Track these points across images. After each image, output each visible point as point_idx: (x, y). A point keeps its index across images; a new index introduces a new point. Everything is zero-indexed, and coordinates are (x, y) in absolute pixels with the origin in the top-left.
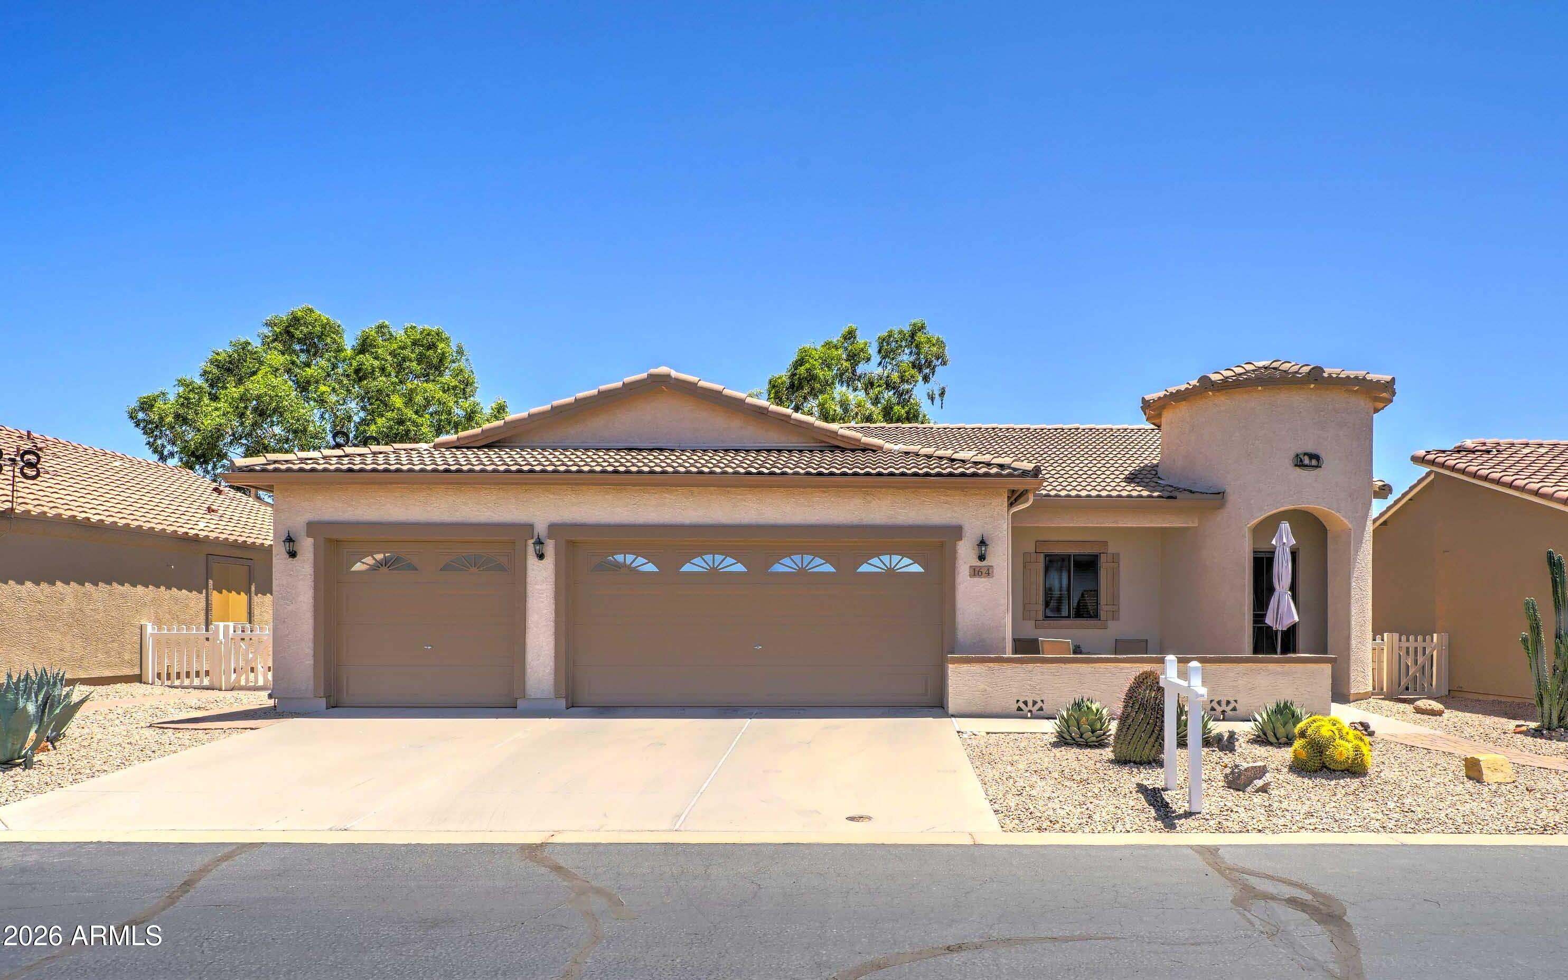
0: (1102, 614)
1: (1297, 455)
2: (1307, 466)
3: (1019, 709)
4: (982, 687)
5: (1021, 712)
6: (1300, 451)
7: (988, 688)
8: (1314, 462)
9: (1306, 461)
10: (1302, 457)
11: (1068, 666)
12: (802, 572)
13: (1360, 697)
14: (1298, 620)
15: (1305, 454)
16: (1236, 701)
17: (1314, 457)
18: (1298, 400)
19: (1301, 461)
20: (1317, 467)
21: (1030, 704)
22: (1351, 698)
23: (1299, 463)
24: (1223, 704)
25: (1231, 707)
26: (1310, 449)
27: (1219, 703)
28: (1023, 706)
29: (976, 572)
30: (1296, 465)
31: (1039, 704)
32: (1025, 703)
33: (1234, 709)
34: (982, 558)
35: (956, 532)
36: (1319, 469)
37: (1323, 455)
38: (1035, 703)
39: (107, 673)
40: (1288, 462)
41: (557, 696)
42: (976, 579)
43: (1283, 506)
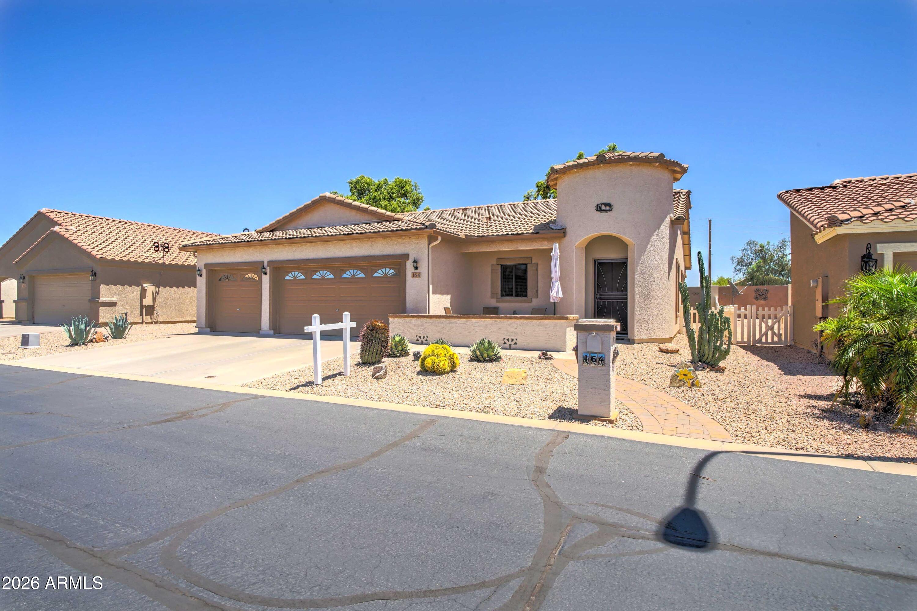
0: (529, 295)
1: (598, 205)
2: (603, 210)
3: (418, 340)
4: (402, 329)
5: (418, 341)
6: (600, 202)
7: (405, 330)
8: (608, 208)
9: (603, 207)
10: (600, 205)
11: (438, 319)
12: (353, 277)
13: (645, 341)
14: (562, 296)
15: (602, 204)
16: (516, 339)
17: (609, 205)
18: (601, 173)
19: (600, 208)
20: (609, 210)
21: (422, 337)
22: (636, 342)
23: (599, 209)
24: (510, 340)
25: (514, 342)
26: (605, 201)
27: (508, 340)
28: (419, 339)
29: (414, 275)
30: (596, 211)
31: (426, 338)
32: (420, 337)
33: (515, 343)
34: (416, 268)
35: (406, 257)
36: (611, 212)
37: (613, 203)
38: (424, 337)
39: (190, 319)
40: (594, 210)
41: (270, 329)
42: (414, 278)
43: (590, 234)
